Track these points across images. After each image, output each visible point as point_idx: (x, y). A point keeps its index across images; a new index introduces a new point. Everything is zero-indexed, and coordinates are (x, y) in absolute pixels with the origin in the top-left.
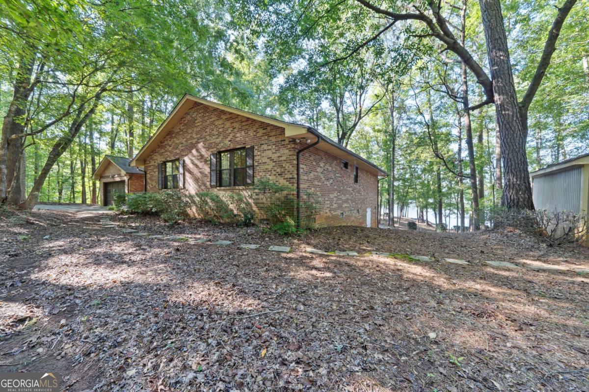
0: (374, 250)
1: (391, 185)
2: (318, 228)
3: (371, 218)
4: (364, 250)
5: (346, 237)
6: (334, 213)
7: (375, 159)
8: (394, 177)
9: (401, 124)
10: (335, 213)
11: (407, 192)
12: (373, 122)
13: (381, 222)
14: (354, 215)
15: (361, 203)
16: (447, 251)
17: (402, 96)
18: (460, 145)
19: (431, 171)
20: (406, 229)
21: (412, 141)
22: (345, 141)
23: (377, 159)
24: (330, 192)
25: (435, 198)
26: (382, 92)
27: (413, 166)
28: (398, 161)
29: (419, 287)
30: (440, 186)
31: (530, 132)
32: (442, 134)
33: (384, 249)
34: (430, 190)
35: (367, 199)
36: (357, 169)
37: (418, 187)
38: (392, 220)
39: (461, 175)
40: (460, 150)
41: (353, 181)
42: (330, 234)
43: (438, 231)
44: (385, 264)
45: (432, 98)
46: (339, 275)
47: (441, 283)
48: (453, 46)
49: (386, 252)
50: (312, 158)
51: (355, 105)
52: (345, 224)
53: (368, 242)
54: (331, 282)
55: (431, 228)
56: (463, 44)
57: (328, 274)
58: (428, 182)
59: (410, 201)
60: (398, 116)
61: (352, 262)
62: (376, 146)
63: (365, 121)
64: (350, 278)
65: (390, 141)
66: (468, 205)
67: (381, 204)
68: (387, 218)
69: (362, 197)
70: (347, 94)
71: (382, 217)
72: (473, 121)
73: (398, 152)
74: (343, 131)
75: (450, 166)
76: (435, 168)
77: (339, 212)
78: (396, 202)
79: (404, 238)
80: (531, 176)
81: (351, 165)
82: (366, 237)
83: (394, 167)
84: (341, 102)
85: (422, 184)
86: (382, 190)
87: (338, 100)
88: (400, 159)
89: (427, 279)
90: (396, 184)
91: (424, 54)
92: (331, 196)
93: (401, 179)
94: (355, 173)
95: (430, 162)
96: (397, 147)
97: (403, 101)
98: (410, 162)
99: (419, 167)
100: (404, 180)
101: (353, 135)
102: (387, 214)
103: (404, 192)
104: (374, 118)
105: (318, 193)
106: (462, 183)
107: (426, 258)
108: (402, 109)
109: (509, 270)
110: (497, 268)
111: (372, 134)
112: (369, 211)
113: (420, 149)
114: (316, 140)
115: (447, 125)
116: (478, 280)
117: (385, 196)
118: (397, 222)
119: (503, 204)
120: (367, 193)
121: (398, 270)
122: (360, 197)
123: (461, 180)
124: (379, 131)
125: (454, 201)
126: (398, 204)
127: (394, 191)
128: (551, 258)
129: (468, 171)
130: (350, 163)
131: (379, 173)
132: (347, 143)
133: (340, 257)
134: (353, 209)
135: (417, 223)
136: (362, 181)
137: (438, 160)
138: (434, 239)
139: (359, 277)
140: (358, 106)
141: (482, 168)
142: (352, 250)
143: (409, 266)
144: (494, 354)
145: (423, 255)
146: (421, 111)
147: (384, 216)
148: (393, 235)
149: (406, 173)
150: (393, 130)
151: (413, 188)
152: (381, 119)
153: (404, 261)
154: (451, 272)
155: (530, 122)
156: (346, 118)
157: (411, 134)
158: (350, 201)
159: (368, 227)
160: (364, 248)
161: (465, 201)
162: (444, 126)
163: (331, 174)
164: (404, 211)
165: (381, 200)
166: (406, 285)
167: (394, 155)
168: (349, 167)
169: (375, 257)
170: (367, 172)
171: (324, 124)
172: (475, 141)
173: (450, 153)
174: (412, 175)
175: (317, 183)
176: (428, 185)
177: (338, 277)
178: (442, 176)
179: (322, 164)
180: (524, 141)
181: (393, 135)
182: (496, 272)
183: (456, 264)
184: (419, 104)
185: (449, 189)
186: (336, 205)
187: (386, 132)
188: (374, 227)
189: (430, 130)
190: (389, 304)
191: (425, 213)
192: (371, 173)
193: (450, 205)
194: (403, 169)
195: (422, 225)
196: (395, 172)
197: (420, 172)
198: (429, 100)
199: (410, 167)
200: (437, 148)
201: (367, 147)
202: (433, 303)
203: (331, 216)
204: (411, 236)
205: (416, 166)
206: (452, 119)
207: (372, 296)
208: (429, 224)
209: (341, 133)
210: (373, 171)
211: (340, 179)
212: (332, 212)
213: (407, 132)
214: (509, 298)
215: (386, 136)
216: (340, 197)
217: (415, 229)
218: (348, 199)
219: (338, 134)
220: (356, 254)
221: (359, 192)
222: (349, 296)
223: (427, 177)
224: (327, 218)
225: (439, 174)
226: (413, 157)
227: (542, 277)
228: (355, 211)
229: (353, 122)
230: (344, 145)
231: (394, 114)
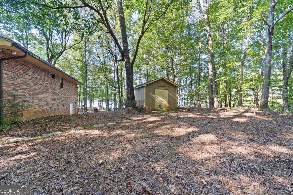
0: (73, 127)
1: (85, 90)
2: (25, 121)
3: (73, 109)
4: (66, 129)
5: (53, 123)
6: (42, 109)
7: (75, 75)
8: (86, 86)
9: (90, 59)
10: (44, 108)
11: (94, 94)
12: (74, 54)
13: (80, 111)
14: (60, 108)
15: (66, 100)
16: (109, 120)
17: (90, 46)
18: (115, 75)
19: (104, 84)
20: (93, 112)
21: (95, 69)
22: (54, 61)
23: (77, 75)
24: (39, 93)
25: (106, 97)
26: (80, 40)
27: (96, 81)
28: (89, 78)
29: (96, 140)
30: (108, 91)
31: (134, 74)
32: (108, 68)
33: (79, 125)
34: (103, 93)
35: (70, 98)
36: (62, 80)
37: (99, 92)
38: (86, 109)
39: (115, 87)
40: (115, 77)
41: (59, 87)
42: (38, 123)
43: (107, 111)
44: (79, 134)
45: (104, 52)
46: (44, 150)
47: (106, 135)
48: (111, 32)
49: (80, 127)
50: (19, 67)
51: (61, 41)
52: (53, 115)
53: (69, 123)
54: (36, 158)
55: (104, 111)
56: (115, 34)
57: (33, 154)
58: (103, 89)
59: (95, 98)
60: (88, 55)
61: (55, 139)
62: (76, 68)
63: (69, 52)
64: (53, 150)
65: (84, 67)
66: (118, 99)
67: (79, 101)
68: (83, 108)
69: (66, 97)
70: (55, 32)
71: (80, 108)
72: (119, 66)
73: (89, 74)
74: (52, 54)
75: (111, 83)
76: (106, 84)
77: (47, 107)
78: (88, 99)
79: (91, 117)
80: (134, 89)
81: (57, 77)
82: (68, 121)
83: (86, 81)
84: (50, 35)
85: (101, 90)
86: (80, 93)
87: (48, 33)
88: (90, 77)
89: (100, 135)
90: (88, 89)
91: (100, 30)
92: (40, 96)
93: (90, 87)
94: (61, 82)
95: (104, 80)
96: (88, 71)
97: (91, 48)
98: (95, 79)
99: (99, 82)
100: (92, 88)
101: (60, 58)
102: (83, 106)
103: (92, 94)
104: (74, 52)
105: (27, 95)
106: (115, 90)
107: (101, 125)
108: (91, 52)
109: (128, 123)
110: (125, 123)
111: (74, 61)
112: (71, 105)
113: (99, 74)
114: (24, 54)
115: (110, 65)
116: (119, 129)
117: (82, 96)
118: (88, 110)
119: (127, 99)
120: (70, 94)
121: (87, 135)
122: (64, 97)
123: (115, 89)
124: (78, 60)
125: (113, 98)
126: (89, 100)
127: (86, 93)
128: (139, 116)
129: (117, 86)
130: (56, 75)
131: (78, 83)
132: (55, 63)
133: (46, 138)
134: (59, 104)
135: (98, 109)
136: (66, 87)
137: (107, 80)
138: (105, 115)
139: (61, 147)
140: (64, 42)
141: (122, 85)
142: (57, 131)
143: (92, 131)
144: (123, 157)
145: (99, 124)
146: (99, 56)
147: (81, 107)
148: (85, 117)
149: (93, 85)
150: (86, 61)
151: (96, 92)
152: (79, 54)
153: (90, 129)
154: (110, 129)
155: (134, 70)
156: (55, 46)
157: (95, 66)
158: (57, 100)
159: (70, 114)
160: (66, 127)
161: (117, 98)
162: (109, 65)
163: (40, 81)
164: (92, 103)
165: (79, 99)
166: (90, 141)
167: (86, 75)
168: (56, 78)
169: (73, 132)
170: (70, 82)
171: (34, 45)
172: (119, 74)
173: (111, 78)
174: (96, 86)
175: (25, 87)
176: (103, 91)
177: (43, 152)
178: (108, 87)
179: (30, 73)
180: (132, 77)
181: (86, 64)
182: (125, 124)
183: (112, 125)
184: (98, 52)
185: (111, 93)
186: (45, 103)
187: (82, 62)
188: (75, 114)
189: (103, 66)
190: (79, 156)
191: (102, 104)
192: (73, 83)
193: (112, 99)
194: (91, 82)
195: (100, 110)
196: (87, 84)
197: (99, 85)
198: (103, 52)
199: (95, 82)
200: (106, 75)
201: (70, 67)
202: (102, 146)
203: (39, 110)
204: (94, 116)
205: (97, 82)
206: (112, 63)
207: (69, 155)
208: (104, 109)
209: (50, 55)
210: (74, 82)
211: (48, 85)
212: (41, 108)
213: (93, 64)
214: (128, 133)
215: (82, 64)
216: (49, 97)
217: (98, 112)
218: (55, 98)
219: (48, 56)
220: (60, 133)
221: (64, 94)
222: (52, 162)
223: (103, 87)
224: (36, 112)
225: (107, 86)
226: (96, 77)
227: (136, 122)
228: (61, 106)
229: (60, 50)
230: (53, 63)
231: (87, 53)
